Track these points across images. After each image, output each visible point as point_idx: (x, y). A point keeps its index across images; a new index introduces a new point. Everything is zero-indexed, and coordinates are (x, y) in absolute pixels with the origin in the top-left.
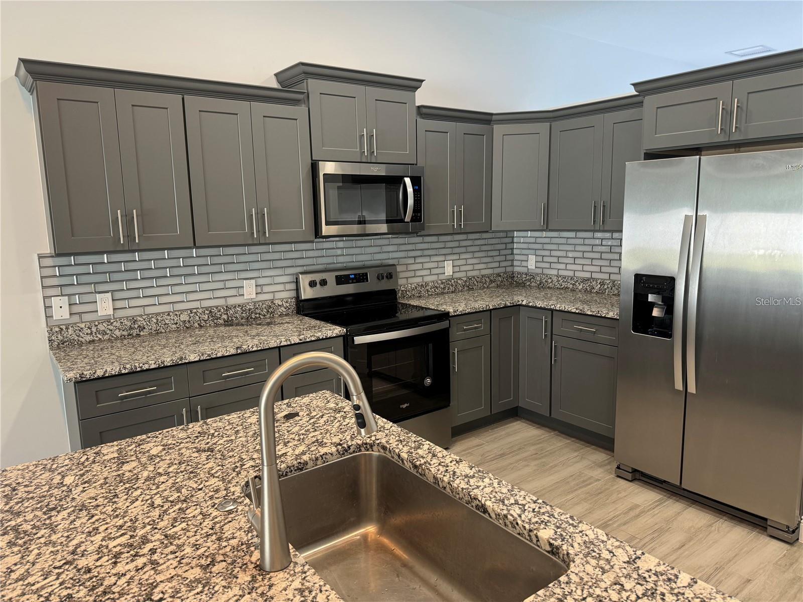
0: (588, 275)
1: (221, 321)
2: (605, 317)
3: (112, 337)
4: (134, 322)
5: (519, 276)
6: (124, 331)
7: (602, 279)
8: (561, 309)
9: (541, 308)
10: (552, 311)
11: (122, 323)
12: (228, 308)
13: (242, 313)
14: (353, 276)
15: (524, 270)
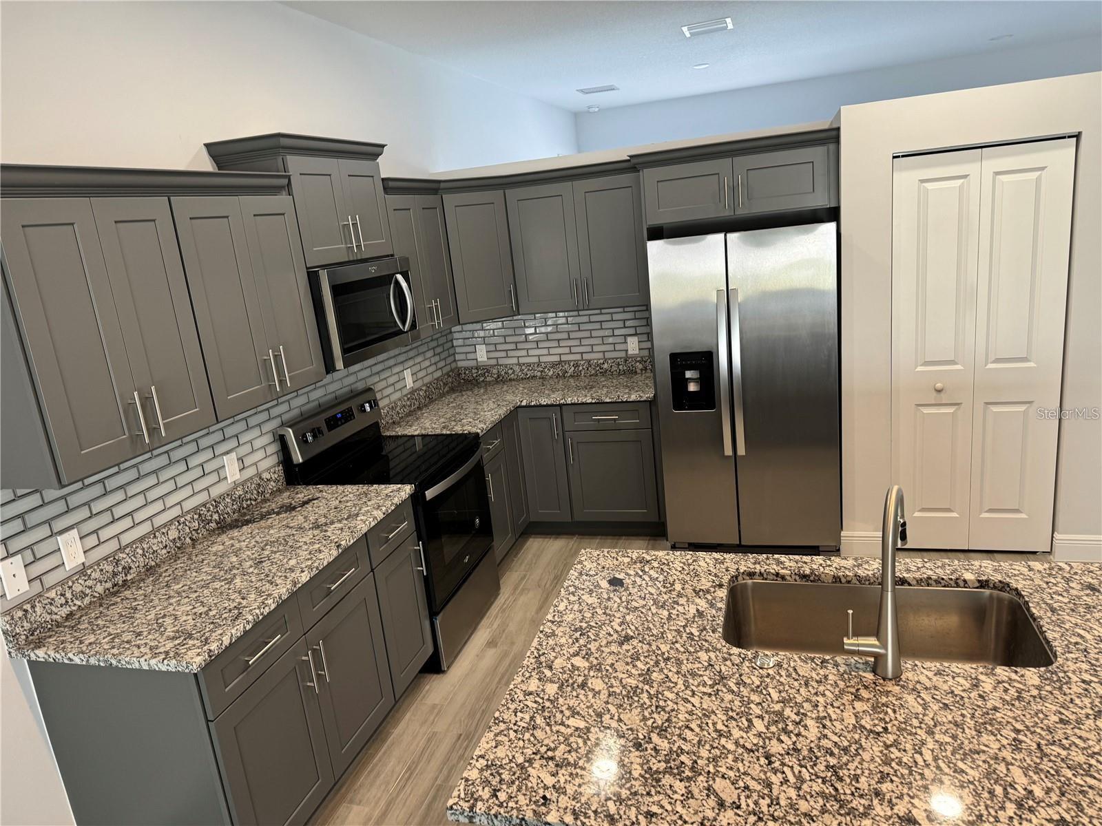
0: (556, 359)
1: (213, 525)
2: (626, 402)
3: (94, 597)
4: (117, 564)
5: (467, 372)
6: (106, 582)
7: (575, 361)
8: (573, 402)
9: (547, 406)
10: (560, 406)
11: (102, 570)
12: (217, 503)
13: (233, 504)
14: (339, 416)
15: (473, 363)
